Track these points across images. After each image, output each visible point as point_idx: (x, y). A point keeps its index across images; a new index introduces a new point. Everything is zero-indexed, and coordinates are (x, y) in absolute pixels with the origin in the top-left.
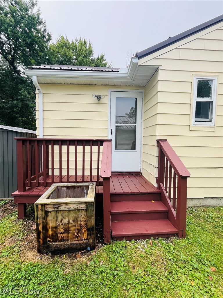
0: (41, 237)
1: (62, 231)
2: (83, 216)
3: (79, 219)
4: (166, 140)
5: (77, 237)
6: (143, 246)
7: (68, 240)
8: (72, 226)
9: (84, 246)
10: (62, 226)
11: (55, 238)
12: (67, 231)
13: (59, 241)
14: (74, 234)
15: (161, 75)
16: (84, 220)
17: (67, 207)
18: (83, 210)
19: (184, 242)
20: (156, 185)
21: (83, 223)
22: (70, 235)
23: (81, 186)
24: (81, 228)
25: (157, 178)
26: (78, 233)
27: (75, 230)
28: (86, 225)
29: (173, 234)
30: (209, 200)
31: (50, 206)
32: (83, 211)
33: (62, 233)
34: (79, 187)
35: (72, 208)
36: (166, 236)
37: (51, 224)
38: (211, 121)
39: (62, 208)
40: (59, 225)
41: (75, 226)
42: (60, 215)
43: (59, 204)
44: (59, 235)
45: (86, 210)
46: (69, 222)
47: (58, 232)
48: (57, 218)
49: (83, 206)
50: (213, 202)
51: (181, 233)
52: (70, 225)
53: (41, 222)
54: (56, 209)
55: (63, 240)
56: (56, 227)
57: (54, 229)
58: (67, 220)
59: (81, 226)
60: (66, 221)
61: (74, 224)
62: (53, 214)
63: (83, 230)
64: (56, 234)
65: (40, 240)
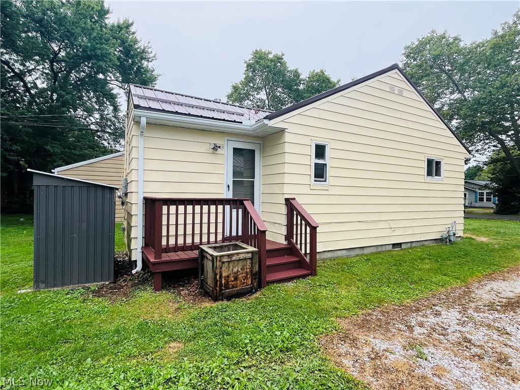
0: (218, 286)
1: (233, 279)
2: (249, 264)
3: (245, 268)
4: (294, 199)
5: (244, 283)
6: (291, 285)
7: (236, 287)
8: (240, 274)
9: (250, 290)
10: (232, 275)
11: (227, 287)
12: (236, 279)
13: (230, 289)
14: (242, 281)
15: (287, 137)
16: (249, 267)
17: (238, 257)
18: (249, 258)
19: (316, 278)
20: (285, 243)
21: (248, 270)
22: (238, 282)
23: (227, 245)
24: (247, 275)
25: (285, 235)
26: (244, 280)
27: (243, 277)
28: (251, 271)
29: (308, 275)
30: (326, 253)
31: (225, 257)
32: (249, 260)
33: (233, 281)
34: (225, 246)
35: (242, 258)
36: (304, 276)
37: (224, 274)
38: (325, 181)
39: (234, 258)
40: (230, 274)
41: (242, 273)
42: (231, 265)
43: (232, 255)
44: (230, 283)
45: (251, 259)
46: (238, 270)
47: (230, 280)
48: (229, 268)
49: (250, 255)
50: (329, 255)
51: (313, 273)
52: (239, 273)
53: (219, 272)
54: (230, 260)
55: (233, 287)
56: (228, 277)
57: (227, 278)
58: (237, 269)
59: (247, 273)
60: (235, 270)
61: (242, 272)
62: (226, 264)
63: (248, 277)
64: (228, 282)
65: (217, 288)
